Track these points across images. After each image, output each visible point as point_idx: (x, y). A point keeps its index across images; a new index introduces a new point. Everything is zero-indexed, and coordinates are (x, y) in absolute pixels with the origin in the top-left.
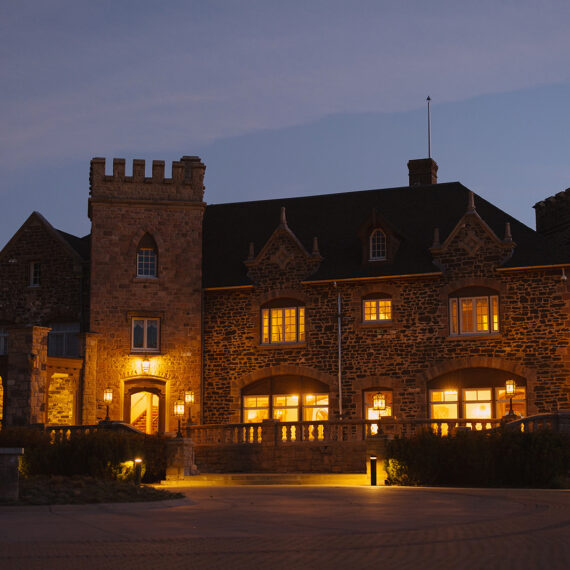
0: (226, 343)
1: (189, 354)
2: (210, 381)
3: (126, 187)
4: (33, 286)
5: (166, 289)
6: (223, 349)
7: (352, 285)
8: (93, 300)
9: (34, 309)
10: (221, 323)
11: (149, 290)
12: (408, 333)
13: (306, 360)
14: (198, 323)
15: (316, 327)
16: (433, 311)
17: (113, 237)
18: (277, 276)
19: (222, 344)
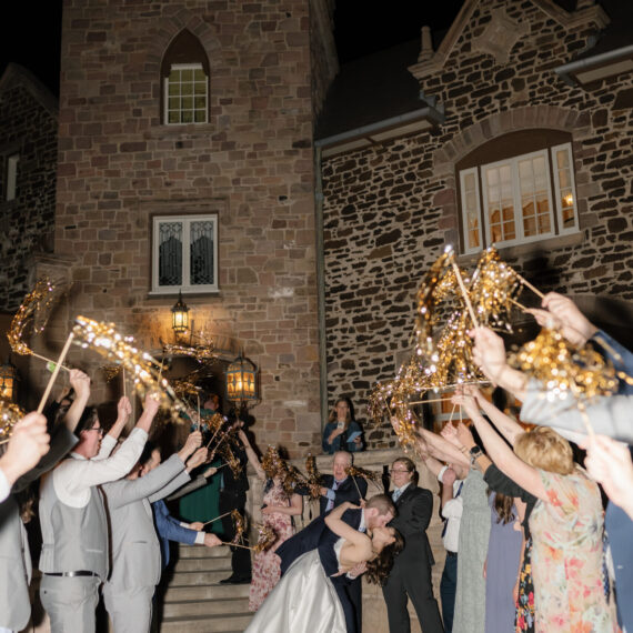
0: (379, 263)
1: (288, 292)
2: (347, 356)
5: (228, 146)
6: (373, 277)
10: (367, 217)
11: (189, 152)
13: (586, 275)
14: (307, 217)
15: (606, 186)
17: (108, 44)
18: (490, 83)
19: (370, 265)
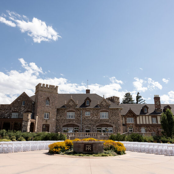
1: (54, 120)
3: (45, 89)
4: (22, 105)
7: (84, 109)
8: (38, 109)
9: (23, 110)
10: (59, 114)
11: (48, 108)
12: (93, 117)
13: (75, 121)
14: (56, 114)
15: (77, 116)
16: (97, 114)
18: (70, 107)
19: (59, 118)
